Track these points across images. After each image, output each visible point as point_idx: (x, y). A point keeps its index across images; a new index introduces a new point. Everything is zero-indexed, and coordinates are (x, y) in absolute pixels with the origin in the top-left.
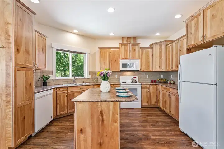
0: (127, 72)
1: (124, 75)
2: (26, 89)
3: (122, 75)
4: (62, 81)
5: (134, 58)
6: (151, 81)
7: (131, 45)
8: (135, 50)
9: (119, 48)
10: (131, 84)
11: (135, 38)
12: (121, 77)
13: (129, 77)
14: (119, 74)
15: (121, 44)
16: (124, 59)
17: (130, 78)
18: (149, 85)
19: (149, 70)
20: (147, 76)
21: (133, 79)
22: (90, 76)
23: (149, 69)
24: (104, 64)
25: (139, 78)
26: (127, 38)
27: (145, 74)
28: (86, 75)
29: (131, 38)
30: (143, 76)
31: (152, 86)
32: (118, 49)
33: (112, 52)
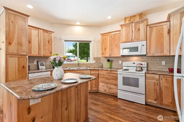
0: (132, 57)
1: (129, 61)
2: (19, 70)
3: (127, 61)
4: (69, 65)
5: (138, 40)
6: (169, 70)
7: (133, 24)
8: (139, 29)
9: (120, 31)
10: (135, 71)
11: (141, 15)
12: (124, 63)
13: (134, 63)
14: (123, 59)
15: (122, 26)
16: (125, 42)
17: (135, 65)
18: (158, 75)
19: (162, 54)
20: (163, 63)
21: (138, 65)
22: (94, 62)
23: (163, 52)
24: (105, 50)
25: (149, 64)
26: (131, 17)
27: (158, 60)
28: (91, 61)
29: (135, 16)
30: (155, 62)
31: (164, 77)
32: (118, 32)
33: (112, 36)
